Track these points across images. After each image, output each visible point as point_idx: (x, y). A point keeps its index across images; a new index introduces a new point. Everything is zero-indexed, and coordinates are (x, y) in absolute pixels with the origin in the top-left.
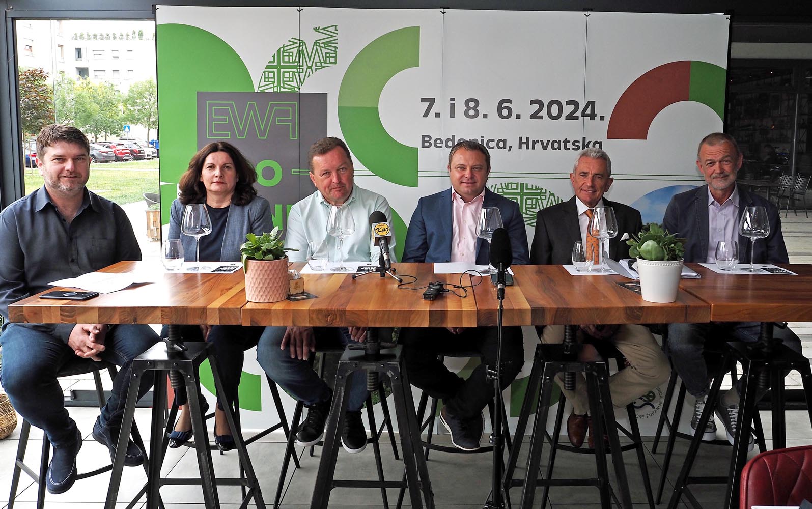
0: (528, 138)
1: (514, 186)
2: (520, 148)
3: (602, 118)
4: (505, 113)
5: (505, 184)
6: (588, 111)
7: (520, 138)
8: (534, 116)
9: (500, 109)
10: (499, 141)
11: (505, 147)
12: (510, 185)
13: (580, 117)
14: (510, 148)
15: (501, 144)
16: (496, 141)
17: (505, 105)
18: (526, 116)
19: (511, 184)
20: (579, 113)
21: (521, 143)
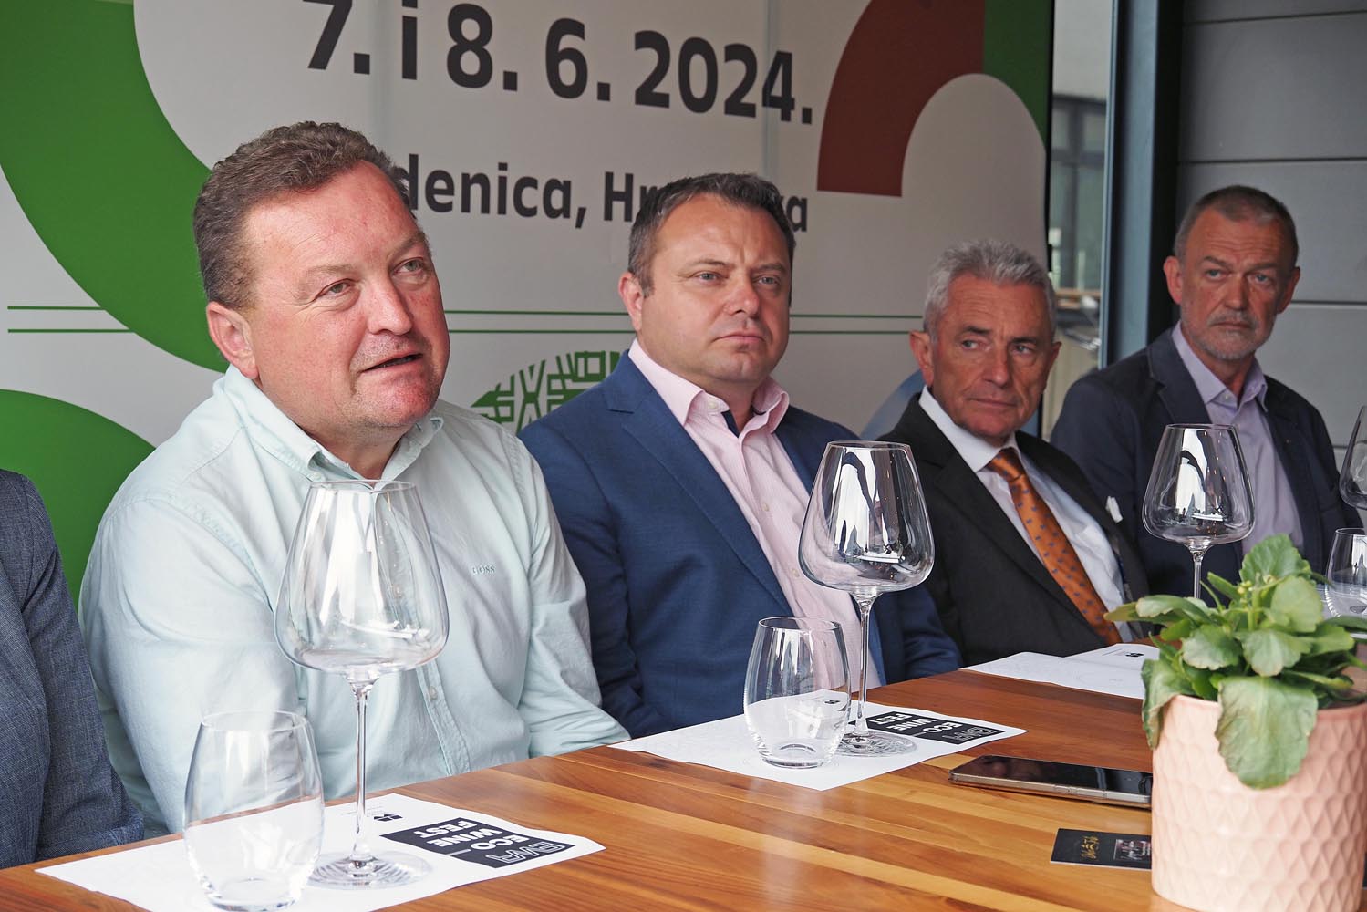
0: (629, 178)
1: (594, 365)
2: (608, 215)
3: (807, 116)
4: (567, 72)
5: (568, 356)
6: (777, 91)
7: (609, 177)
8: (648, 95)
9: (554, 56)
10: (552, 185)
11: (565, 211)
12: (581, 361)
13: (760, 109)
14: (582, 212)
15: (557, 199)
16: (542, 186)
17: (567, 41)
18: (624, 92)
19: (586, 355)
20: (754, 96)
21: (611, 196)
